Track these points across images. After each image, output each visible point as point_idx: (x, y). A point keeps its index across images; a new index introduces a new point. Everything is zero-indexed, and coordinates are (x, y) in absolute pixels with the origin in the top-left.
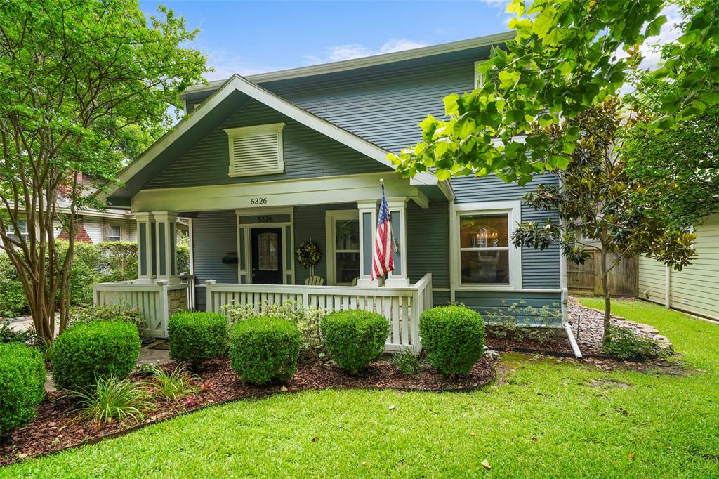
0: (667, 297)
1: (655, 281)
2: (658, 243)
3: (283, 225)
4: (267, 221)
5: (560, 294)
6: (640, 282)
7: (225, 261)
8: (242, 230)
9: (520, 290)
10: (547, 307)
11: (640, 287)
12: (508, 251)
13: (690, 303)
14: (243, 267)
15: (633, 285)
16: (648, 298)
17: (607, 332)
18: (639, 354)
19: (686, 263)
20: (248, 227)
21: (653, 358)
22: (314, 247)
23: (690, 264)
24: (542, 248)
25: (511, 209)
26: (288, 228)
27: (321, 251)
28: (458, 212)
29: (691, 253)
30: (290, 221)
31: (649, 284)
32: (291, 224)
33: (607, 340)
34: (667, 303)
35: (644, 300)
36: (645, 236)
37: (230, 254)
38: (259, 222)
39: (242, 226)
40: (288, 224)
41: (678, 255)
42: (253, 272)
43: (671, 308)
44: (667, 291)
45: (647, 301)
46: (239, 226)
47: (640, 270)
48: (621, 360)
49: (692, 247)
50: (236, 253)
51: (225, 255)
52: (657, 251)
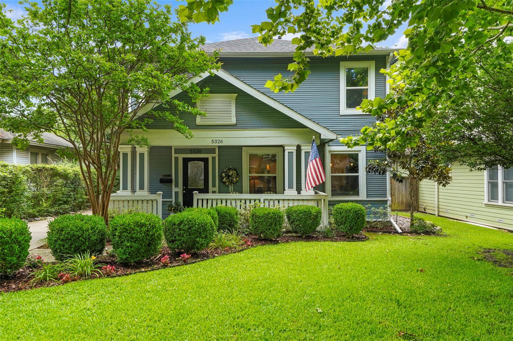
0: (436, 209)
1: (429, 199)
2: (435, 172)
3: (210, 156)
4: (197, 153)
5: (387, 201)
6: (420, 200)
7: (162, 181)
8: (176, 159)
9: (366, 199)
10: (382, 208)
11: (420, 203)
12: (358, 176)
13: (449, 211)
14: (177, 186)
15: (416, 202)
16: (425, 210)
17: (412, 220)
18: (427, 231)
19: (447, 183)
20: (181, 156)
21: (434, 233)
22: (235, 172)
23: (449, 183)
24: (383, 174)
25: (360, 151)
26: (214, 158)
27: (239, 175)
28: (330, 151)
29: (450, 178)
30: (215, 153)
31: (425, 201)
32: (216, 155)
33: (412, 225)
34: (436, 213)
35: (423, 212)
36: (428, 168)
37: (165, 176)
38: (191, 153)
39: (177, 155)
40: (214, 155)
41: (444, 179)
42: (184, 190)
43: (439, 216)
44: (436, 205)
45: (425, 213)
46: (174, 155)
47: (420, 192)
48: (419, 234)
49: (450, 175)
50: (170, 176)
51: (161, 177)
52: (434, 177)
